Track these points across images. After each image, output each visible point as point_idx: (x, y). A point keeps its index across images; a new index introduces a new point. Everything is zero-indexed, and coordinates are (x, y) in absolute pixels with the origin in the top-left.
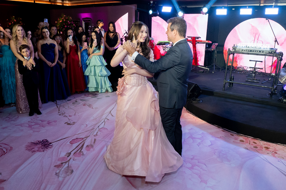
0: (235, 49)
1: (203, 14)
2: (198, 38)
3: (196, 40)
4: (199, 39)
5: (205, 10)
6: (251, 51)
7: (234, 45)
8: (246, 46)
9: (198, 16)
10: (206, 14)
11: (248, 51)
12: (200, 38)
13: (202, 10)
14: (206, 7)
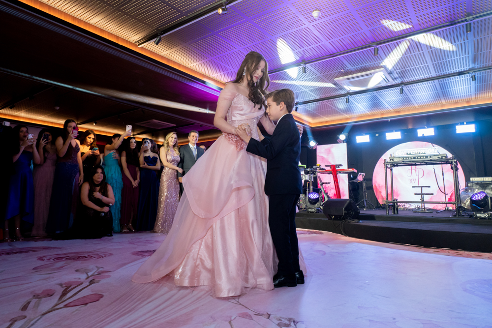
0: (393, 160)
1: (341, 142)
2: (339, 166)
3: (337, 169)
4: (341, 168)
5: (342, 137)
6: (414, 158)
7: (391, 155)
8: (407, 153)
9: (332, 147)
10: (344, 141)
11: (411, 159)
12: (341, 165)
13: (338, 138)
14: (344, 134)
